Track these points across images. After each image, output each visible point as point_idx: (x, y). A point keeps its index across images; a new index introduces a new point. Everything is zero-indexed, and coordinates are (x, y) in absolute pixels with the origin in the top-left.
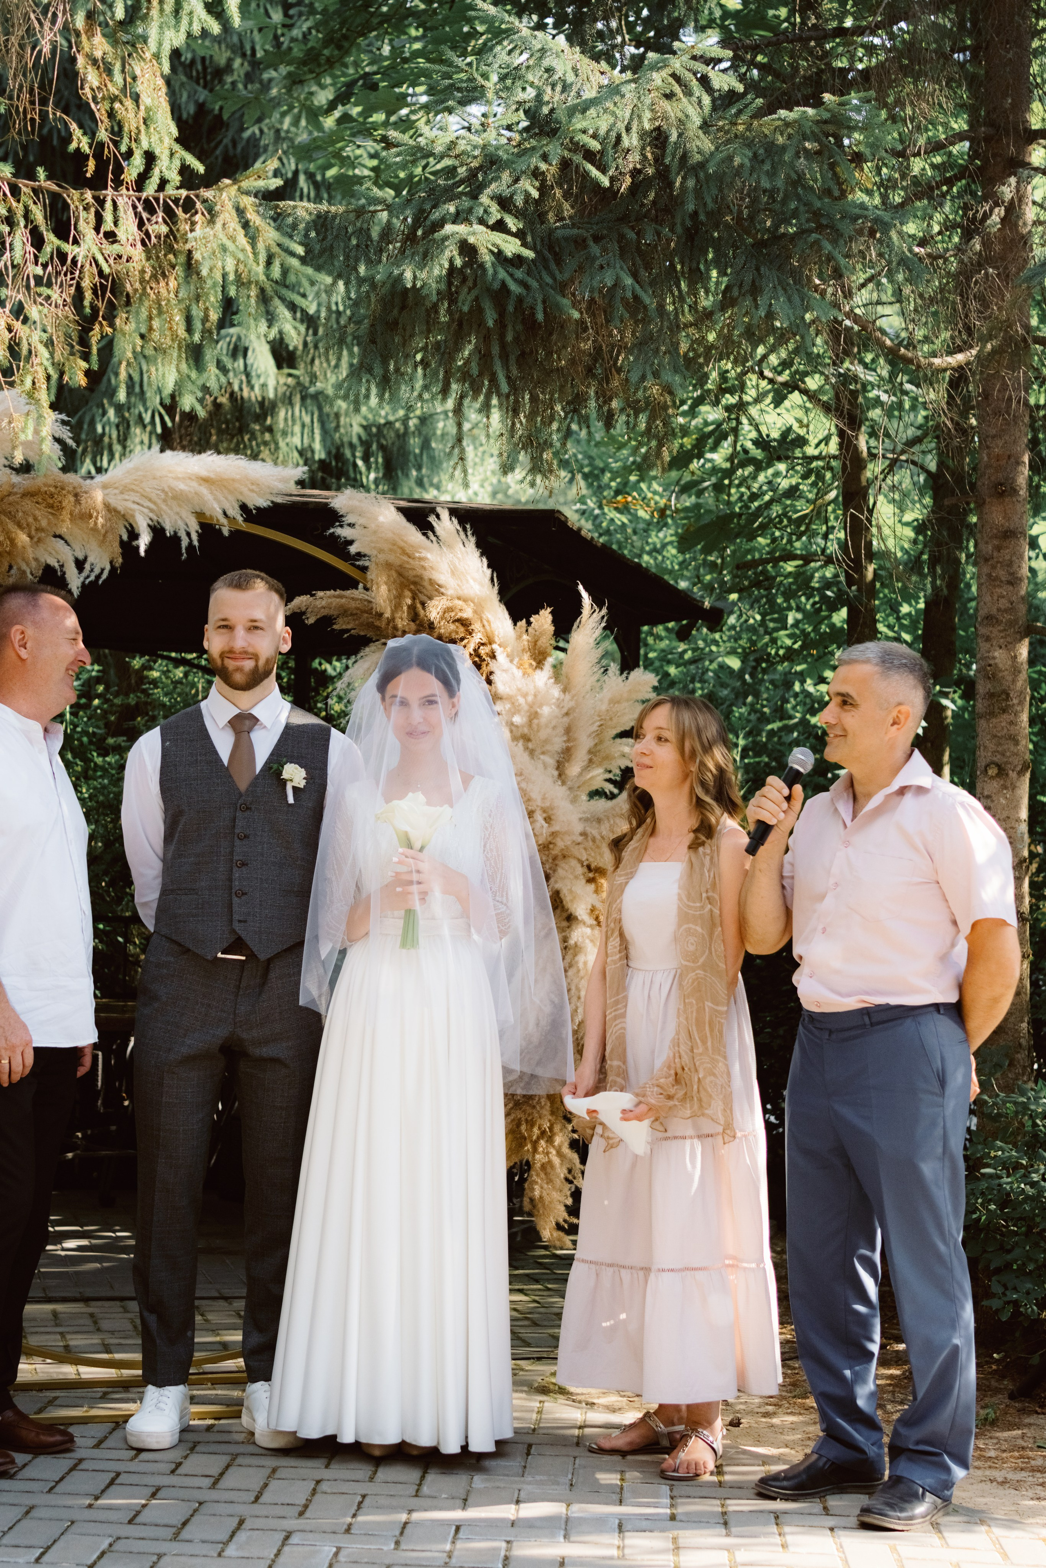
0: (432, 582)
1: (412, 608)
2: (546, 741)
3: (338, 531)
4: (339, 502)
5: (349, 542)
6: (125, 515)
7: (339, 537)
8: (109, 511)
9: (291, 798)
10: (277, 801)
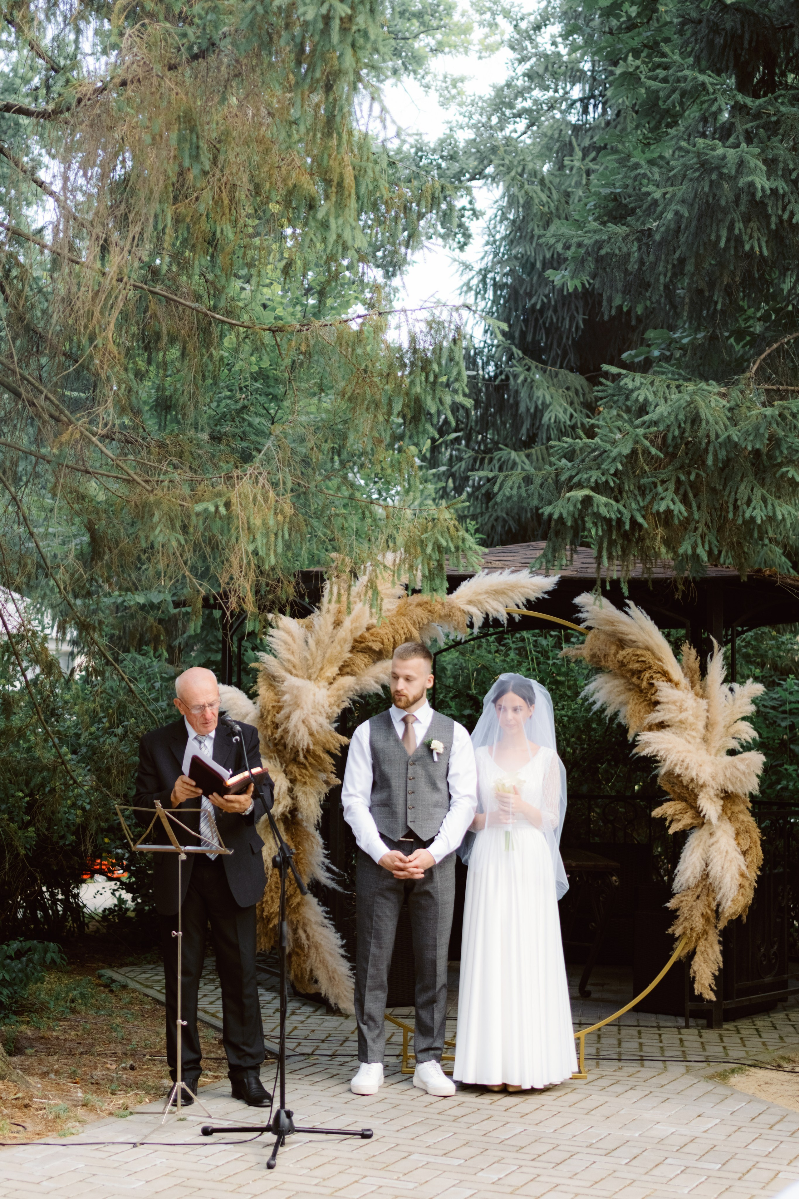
0: (630, 640)
1: (616, 654)
2: (695, 724)
3: (580, 615)
4: (578, 600)
5: (584, 620)
6: (467, 612)
7: (580, 618)
8: (460, 611)
9: (436, 758)
10: (428, 760)
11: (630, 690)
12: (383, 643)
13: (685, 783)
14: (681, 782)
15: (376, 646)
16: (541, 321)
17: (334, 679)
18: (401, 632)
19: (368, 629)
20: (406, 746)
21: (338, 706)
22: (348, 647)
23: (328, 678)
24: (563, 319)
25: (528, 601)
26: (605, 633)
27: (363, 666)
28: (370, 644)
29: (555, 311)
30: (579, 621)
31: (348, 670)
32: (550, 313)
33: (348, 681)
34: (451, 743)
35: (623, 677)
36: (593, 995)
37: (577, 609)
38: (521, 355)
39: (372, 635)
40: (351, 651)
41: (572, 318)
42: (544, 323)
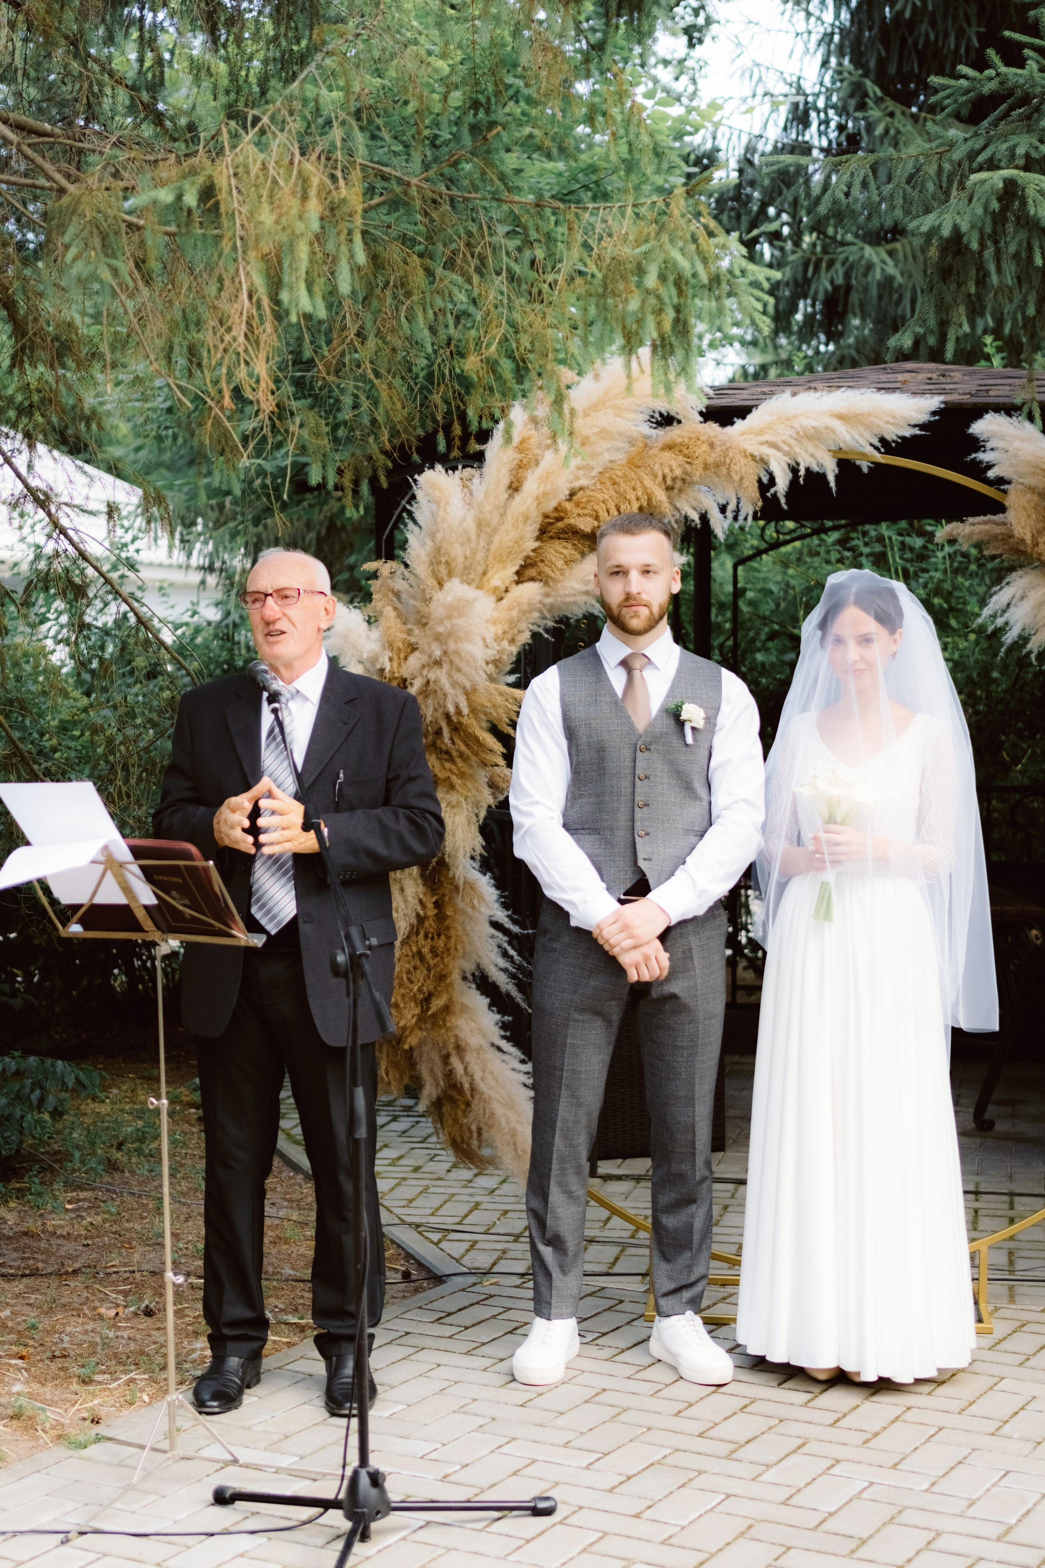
3: (980, 456)
4: (978, 428)
5: (990, 466)
6: (762, 459)
7: (981, 462)
8: (746, 456)
9: (689, 739)
10: (675, 741)
12: (597, 518)
15: (586, 525)
16: (910, 42)
17: (507, 591)
18: (631, 496)
19: (572, 494)
20: (630, 712)
21: (512, 641)
22: (532, 529)
23: (496, 588)
24: (946, 34)
25: (882, 440)
26: (1031, 489)
27: (560, 564)
28: (572, 521)
29: (933, 24)
30: (979, 471)
31: (532, 572)
32: (924, 27)
33: (530, 591)
34: (718, 709)
36: (999, 1127)
37: (976, 444)
38: (879, 93)
39: (577, 505)
40: (538, 538)
41: (961, 34)
42: (915, 44)
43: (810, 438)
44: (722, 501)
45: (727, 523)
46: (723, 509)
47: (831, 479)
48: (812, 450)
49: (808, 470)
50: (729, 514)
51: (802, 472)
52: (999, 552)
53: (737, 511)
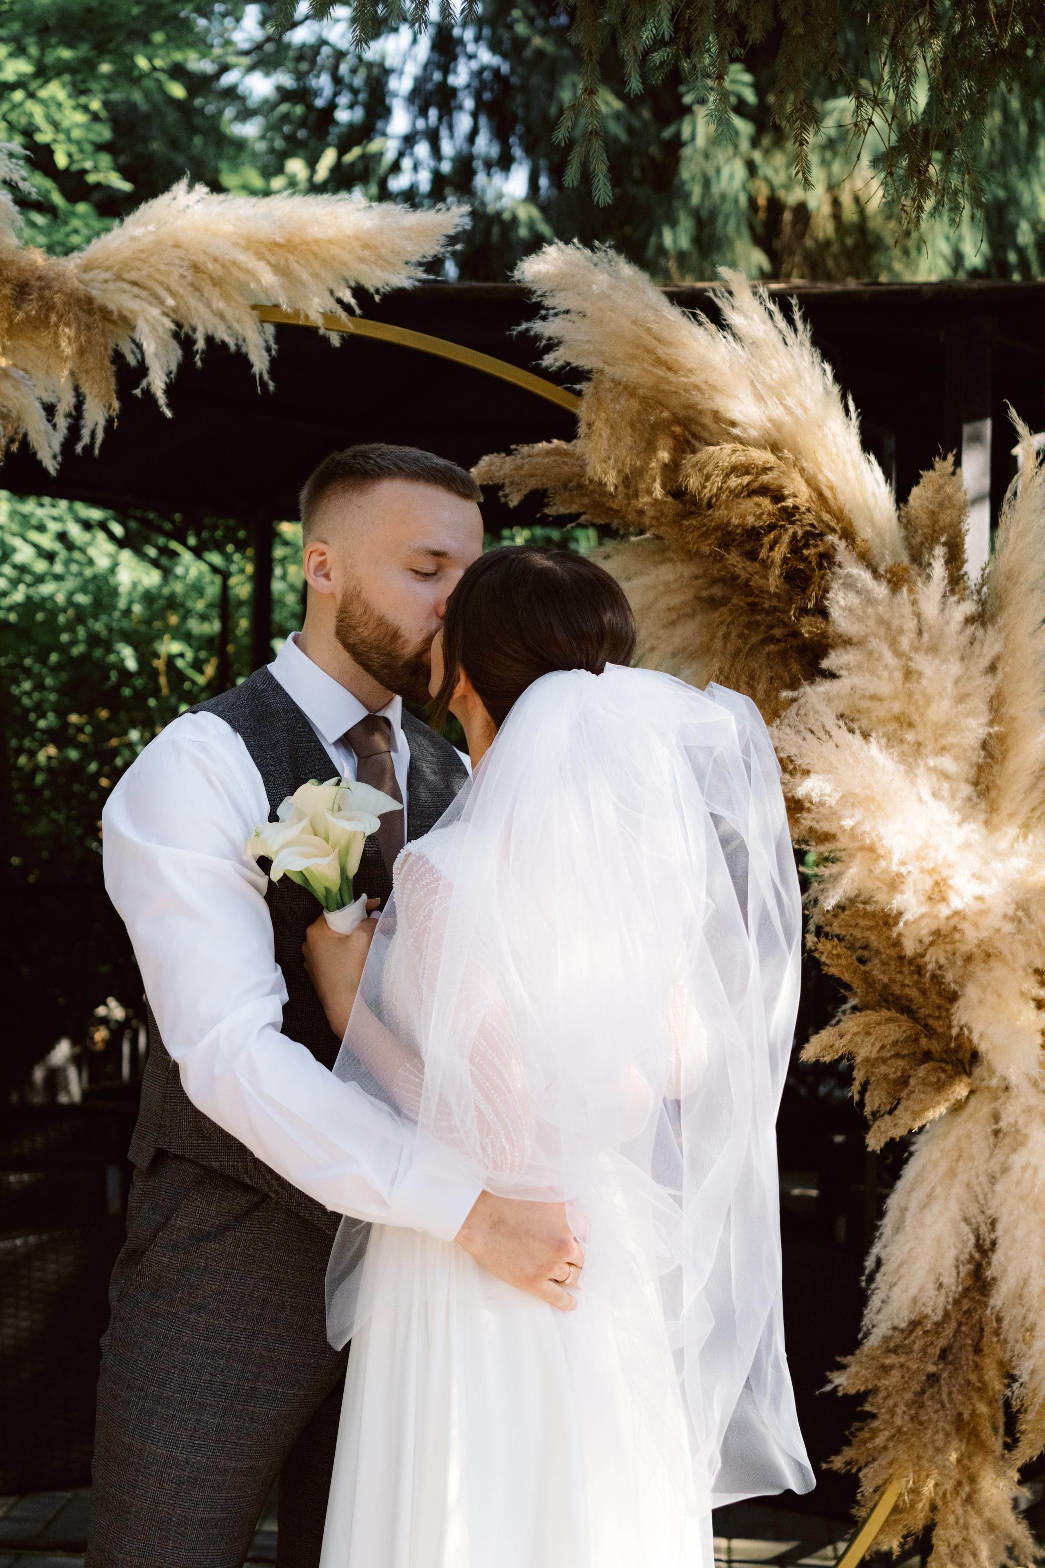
0: (717, 416)
1: (672, 470)
2: (947, 726)
3: (538, 327)
4: (531, 270)
5: (552, 345)
6: (123, 318)
7: (538, 338)
8: (90, 312)
11: (712, 603)
13: (910, 948)
14: (897, 944)
25: (358, 291)
26: (631, 390)
30: (533, 354)
35: (691, 555)
43: (216, 282)
44: (49, 398)
45: (58, 438)
46: (50, 410)
47: (260, 363)
48: (220, 304)
49: (210, 339)
50: (62, 423)
51: (201, 345)
52: (573, 509)
53: (77, 415)
